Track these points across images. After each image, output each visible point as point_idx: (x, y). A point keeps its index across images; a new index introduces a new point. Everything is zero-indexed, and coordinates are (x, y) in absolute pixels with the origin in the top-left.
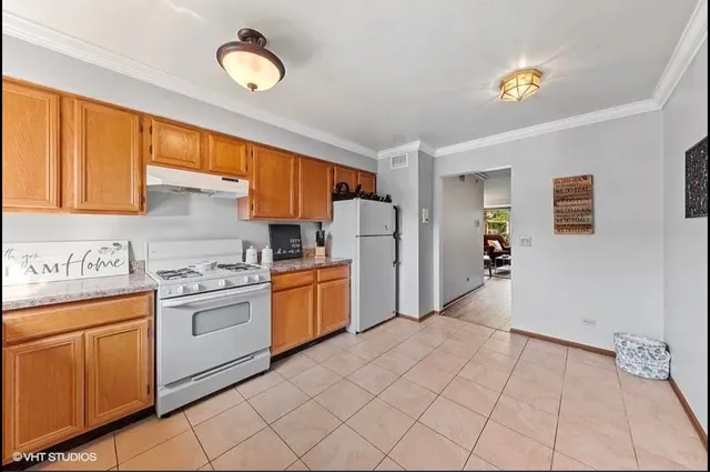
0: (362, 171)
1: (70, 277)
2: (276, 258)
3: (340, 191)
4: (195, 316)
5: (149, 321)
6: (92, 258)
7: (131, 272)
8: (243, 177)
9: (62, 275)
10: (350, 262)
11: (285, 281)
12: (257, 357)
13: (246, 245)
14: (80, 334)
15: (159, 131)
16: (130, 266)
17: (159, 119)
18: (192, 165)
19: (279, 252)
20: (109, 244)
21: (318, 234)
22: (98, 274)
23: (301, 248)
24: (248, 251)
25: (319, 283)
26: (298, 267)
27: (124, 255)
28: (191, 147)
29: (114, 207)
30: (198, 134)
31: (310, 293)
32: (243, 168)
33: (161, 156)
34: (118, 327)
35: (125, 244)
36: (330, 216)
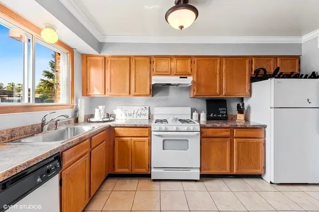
0: (280, 57)
1: (134, 118)
2: (209, 119)
3: (257, 74)
4: (164, 141)
5: (149, 139)
6: (139, 113)
7: (149, 118)
8: (189, 75)
9: (131, 118)
10: (265, 127)
11: (209, 132)
12: (192, 171)
13: (193, 111)
14: (130, 138)
15: (156, 61)
16: (149, 116)
17: (156, 57)
18: (168, 73)
19: (211, 115)
20: (143, 108)
21: (238, 105)
22: (140, 118)
23: (226, 114)
24: (194, 113)
25: (236, 138)
26: (218, 125)
27: (147, 112)
28: (167, 66)
29: (142, 94)
30: (169, 59)
31: (228, 143)
32: (189, 71)
33: (157, 72)
34: (140, 139)
35: (148, 107)
36: (249, 93)
